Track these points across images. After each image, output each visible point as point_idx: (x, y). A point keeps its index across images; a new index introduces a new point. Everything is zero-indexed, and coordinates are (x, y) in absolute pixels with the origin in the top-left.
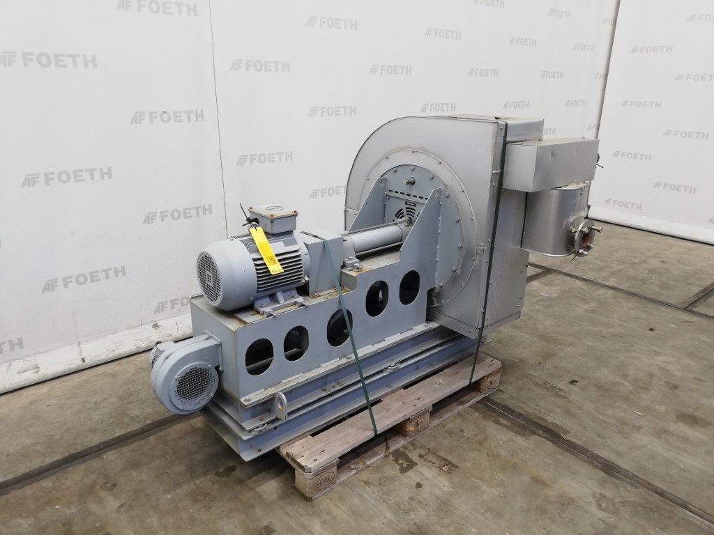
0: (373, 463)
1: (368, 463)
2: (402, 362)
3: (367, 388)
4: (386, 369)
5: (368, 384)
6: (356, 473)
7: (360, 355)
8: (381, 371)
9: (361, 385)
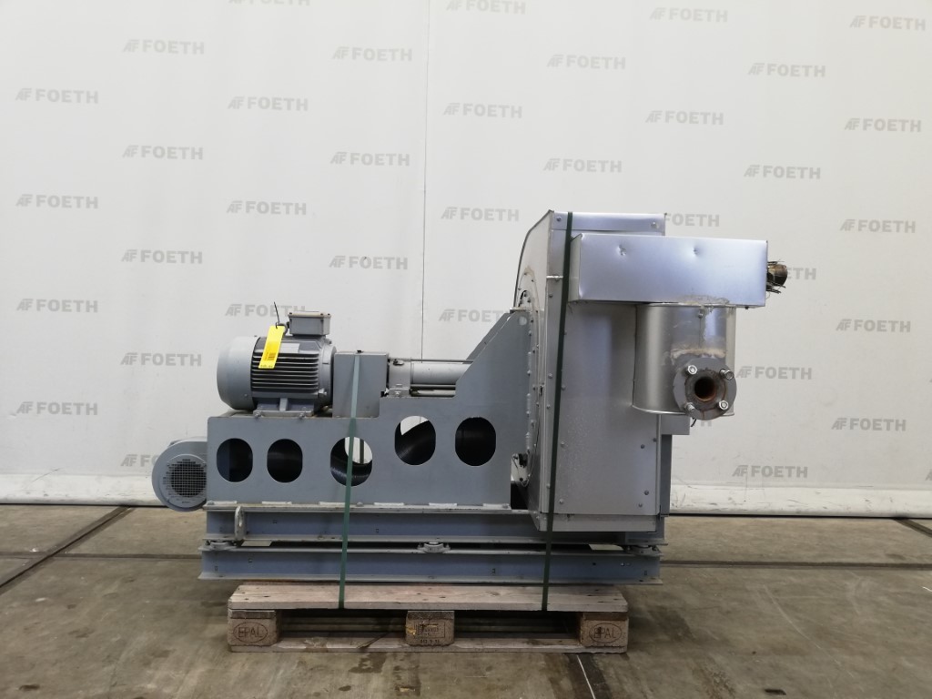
1: (329, 646)
2: (453, 546)
4: (422, 544)
6: (306, 651)
8: (414, 545)
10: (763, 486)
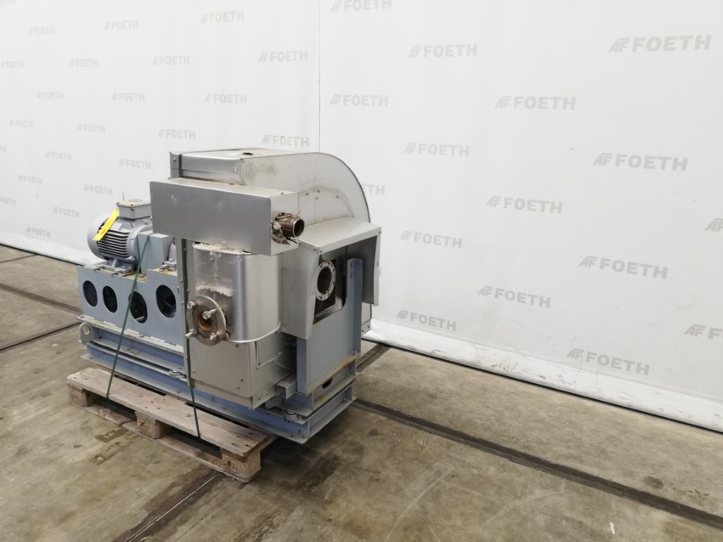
0: (109, 421)
3: (118, 360)
5: (119, 358)
6: (96, 415)
7: (125, 333)
9: (115, 354)
10: (597, 372)
